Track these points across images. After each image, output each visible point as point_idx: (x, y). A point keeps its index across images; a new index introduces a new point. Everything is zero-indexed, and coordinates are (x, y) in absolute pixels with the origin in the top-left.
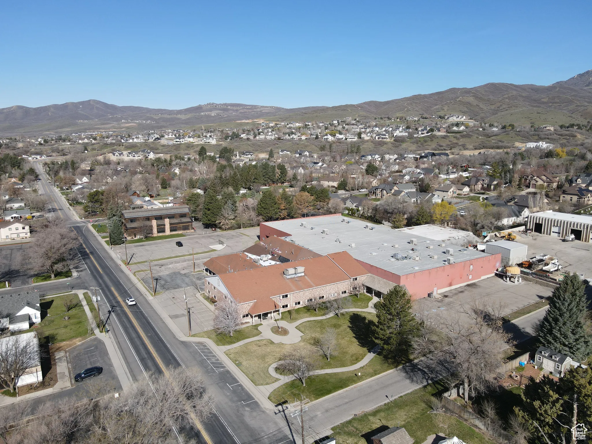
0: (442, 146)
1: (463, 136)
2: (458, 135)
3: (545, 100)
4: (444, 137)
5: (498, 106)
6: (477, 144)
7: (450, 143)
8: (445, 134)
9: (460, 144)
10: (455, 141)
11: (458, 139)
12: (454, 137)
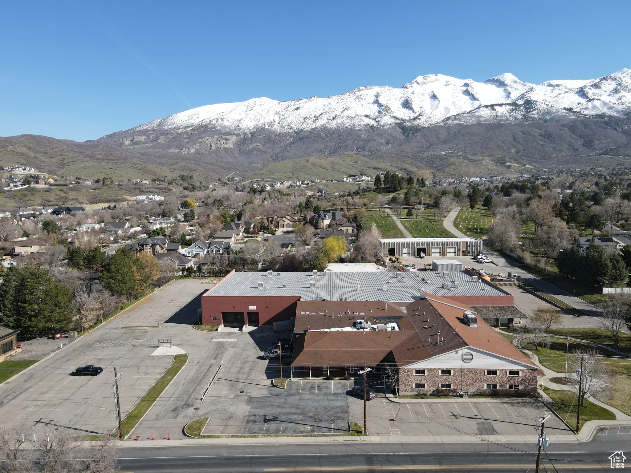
0: (50, 201)
1: (71, 189)
2: (64, 188)
3: (100, 157)
4: (48, 190)
5: (61, 159)
6: (90, 198)
7: (57, 197)
8: (46, 186)
9: (71, 198)
10: (63, 195)
11: (66, 193)
12: (61, 190)
